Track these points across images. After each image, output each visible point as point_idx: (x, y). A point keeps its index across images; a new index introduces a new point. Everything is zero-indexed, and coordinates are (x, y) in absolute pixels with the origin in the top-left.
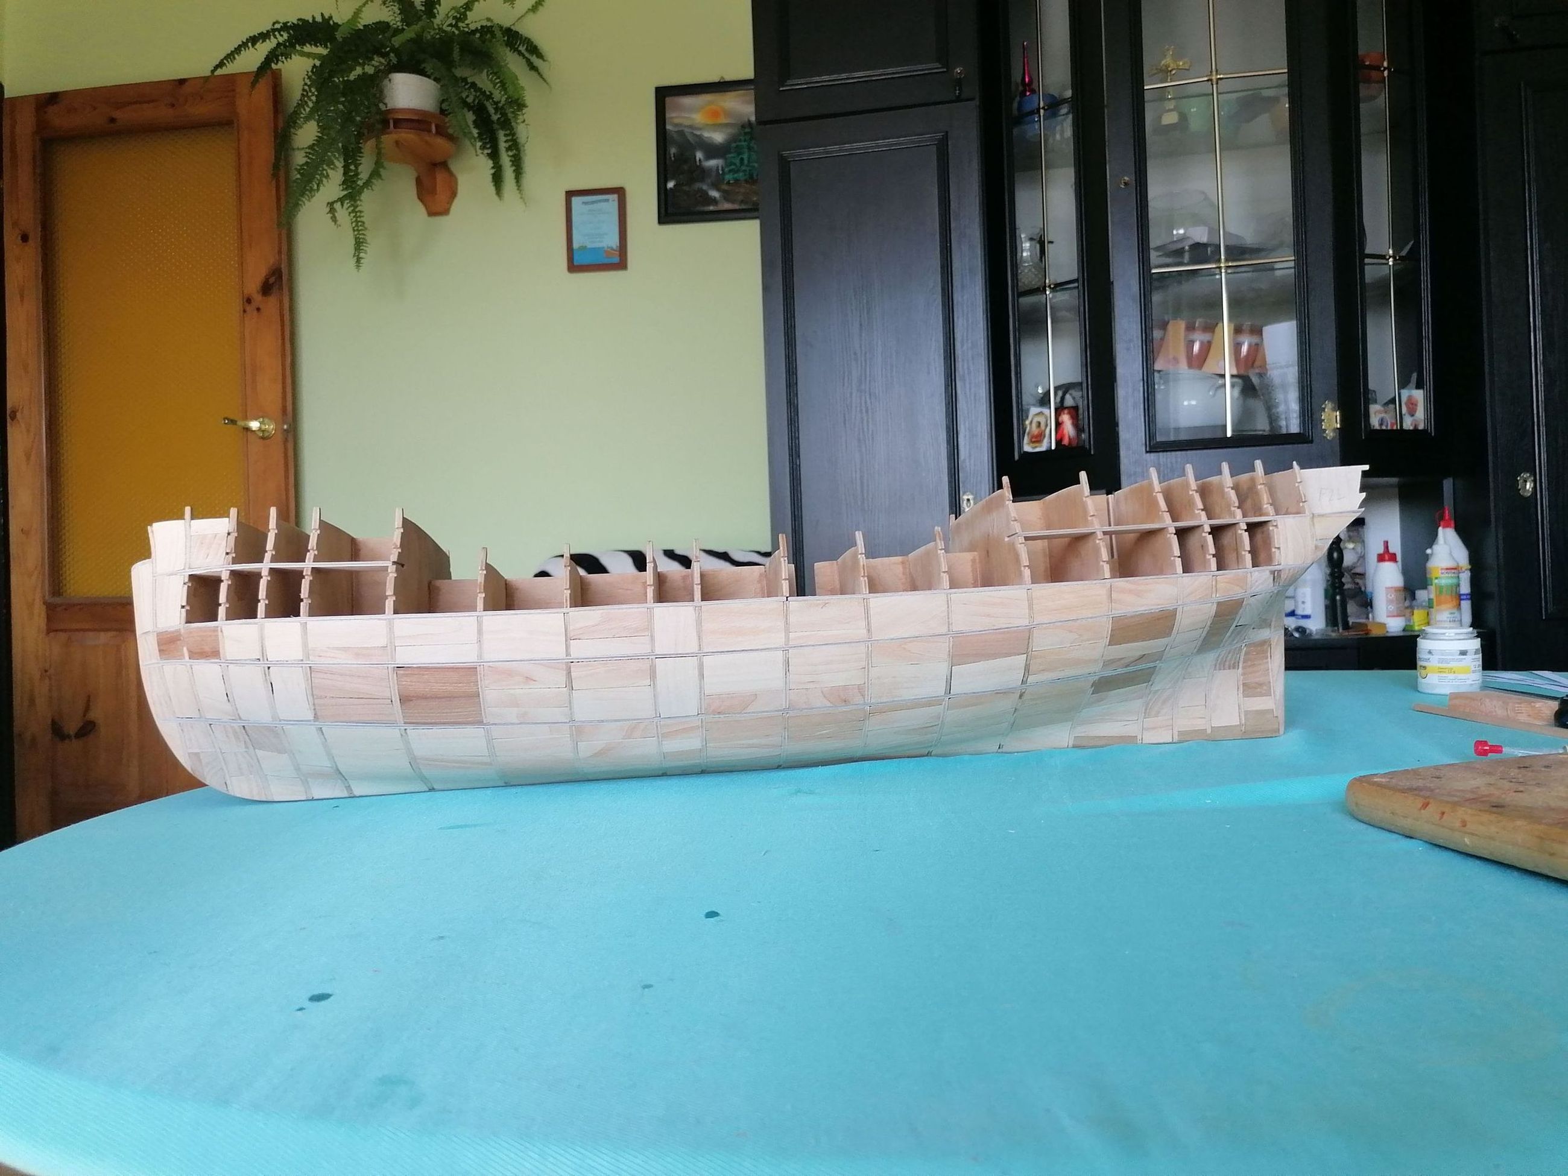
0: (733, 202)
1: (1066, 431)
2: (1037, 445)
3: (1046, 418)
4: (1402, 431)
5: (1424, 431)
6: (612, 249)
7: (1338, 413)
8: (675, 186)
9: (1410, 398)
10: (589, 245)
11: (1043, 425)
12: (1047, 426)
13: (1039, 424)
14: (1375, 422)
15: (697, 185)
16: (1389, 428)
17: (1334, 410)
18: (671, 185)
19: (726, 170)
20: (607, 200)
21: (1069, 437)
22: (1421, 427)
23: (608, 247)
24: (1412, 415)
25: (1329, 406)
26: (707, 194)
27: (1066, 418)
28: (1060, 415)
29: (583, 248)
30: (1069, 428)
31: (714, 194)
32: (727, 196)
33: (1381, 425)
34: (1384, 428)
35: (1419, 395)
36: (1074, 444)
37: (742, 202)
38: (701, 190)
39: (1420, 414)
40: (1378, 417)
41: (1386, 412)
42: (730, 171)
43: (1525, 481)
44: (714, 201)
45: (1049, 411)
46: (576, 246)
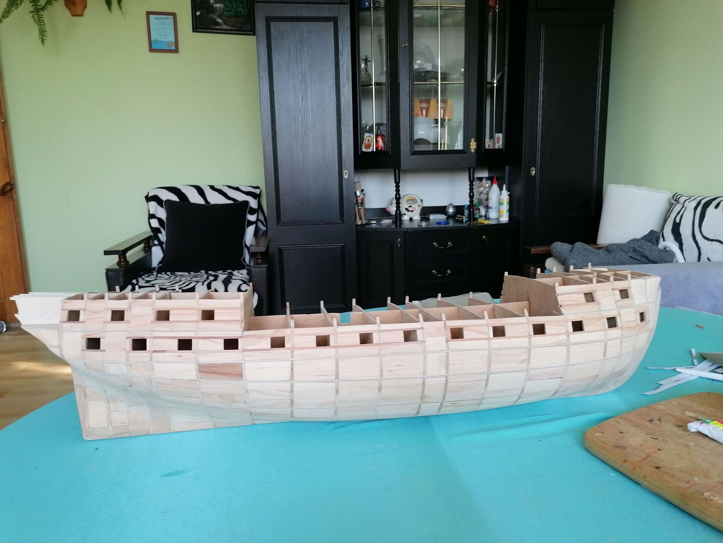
0: (229, 26)
1: (380, 144)
2: (368, 149)
3: (372, 138)
4: (495, 150)
5: (502, 149)
6: (171, 42)
7: (476, 143)
8: (200, 14)
9: (498, 136)
10: (159, 40)
11: (370, 141)
12: (372, 141)
13: (369, 140)
14: (487, 146)
15: (211, 16)
16: (491, 148)
17: (474, 141)
18: (198, 13)
19: (225, 10)
20: (168, 18)
21: (381, 147)
22: (501, 148)
23: (169, 41)
24: (498, 143)
25: (473, 140)
26: (216, 20)
27: (380, 139)
28: (377, 138)
29: (156, 41)
30: (381, 143)
31: (219, 20)
32: (225, 23)
33: (489, 147)
34: (489, 148)
35: (500, 135)
36: (383, 150)
37: (232, 26)
38: (212, 18)
39: (501, 143)
40: (488, 144)
41: (490, 142)
42: (227, 11)
43: (533, 170)
44: (219, 24)
45: (373, 135)
46: (153, 39)
